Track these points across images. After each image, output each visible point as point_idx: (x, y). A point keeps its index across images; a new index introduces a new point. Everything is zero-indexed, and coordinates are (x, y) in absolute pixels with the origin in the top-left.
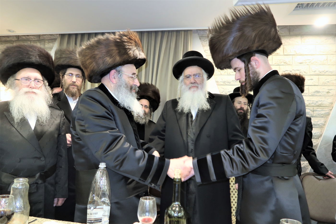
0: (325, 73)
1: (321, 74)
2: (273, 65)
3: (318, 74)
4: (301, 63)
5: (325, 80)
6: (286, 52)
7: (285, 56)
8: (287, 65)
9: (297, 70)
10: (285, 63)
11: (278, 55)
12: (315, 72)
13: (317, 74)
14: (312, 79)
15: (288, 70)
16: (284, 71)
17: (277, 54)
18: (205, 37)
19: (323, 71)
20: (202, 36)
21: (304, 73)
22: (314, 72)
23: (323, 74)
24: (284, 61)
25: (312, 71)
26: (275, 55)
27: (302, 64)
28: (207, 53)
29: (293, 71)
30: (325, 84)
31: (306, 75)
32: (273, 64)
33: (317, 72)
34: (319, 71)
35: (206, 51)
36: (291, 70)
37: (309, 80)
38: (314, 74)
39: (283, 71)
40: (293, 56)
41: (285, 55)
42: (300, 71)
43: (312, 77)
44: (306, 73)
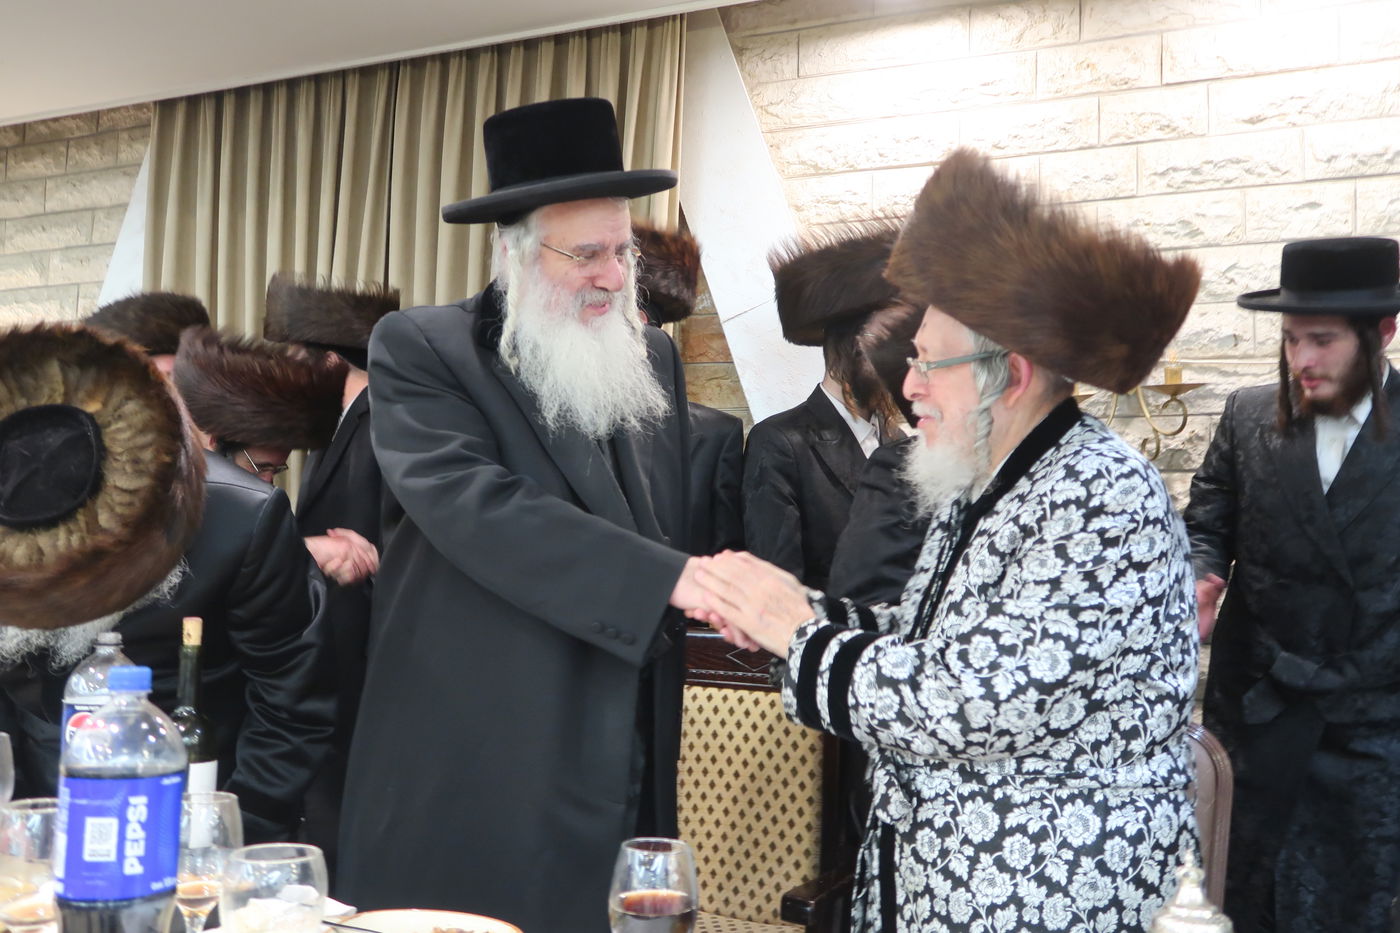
0: (1391, 161)
1: (1368, 173)
2: (1104, 146)
3: (1352, 172)
4: (1252, 121)
5: (1392, 202)
6: (1171, 70)
7: (1168, 91)
8: (1179, 138)
9: (1233, 162)
10: (1168, 126)
11: (1129, 89)
12: (1332, 164)
13: (1342, 175)
14: (1313, 205)
15: (1178, 164)
16: (1160, 171)
17: (1125, 87)
18: (769, 37)
19: (1381, 155)
20: (752, 32)
21: (1270, 172)
22: (1326, 165)
23: (1381, 171)
24: (1157, 117)
25: (1317, 160)
26: (1115, 88)
27: (1259, 126)
28: (777, 116)
29: (1211, 166)
30: (1389, 222)
31: (1277, 181)
32: (1103, 141)
33: (1343, 165)
34: (1355, 156)
35: (771, 109)
36: (1196, 165)
37: (1297, 209)
38: (1327, 176)
39: (1155, 174)
40: (1214, 85)
41: (1168, 85)
42: (1247, 166)
43: (1316, 192)
44: (1284, 170)
